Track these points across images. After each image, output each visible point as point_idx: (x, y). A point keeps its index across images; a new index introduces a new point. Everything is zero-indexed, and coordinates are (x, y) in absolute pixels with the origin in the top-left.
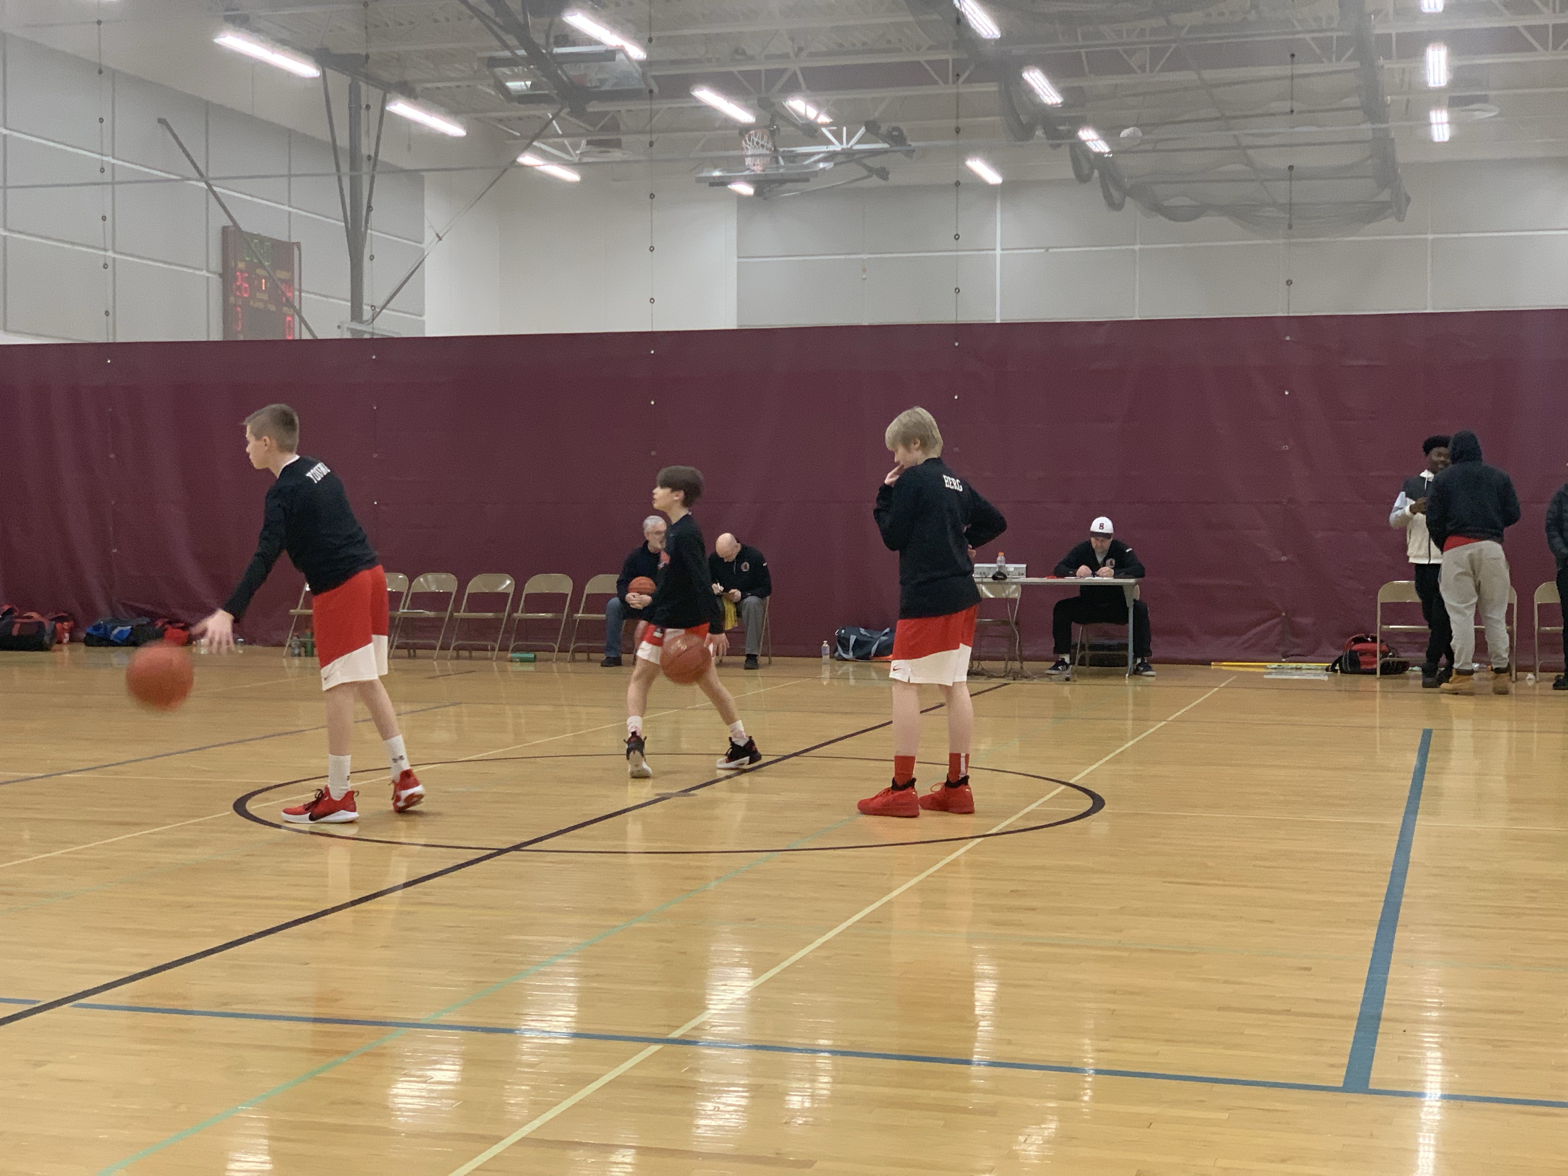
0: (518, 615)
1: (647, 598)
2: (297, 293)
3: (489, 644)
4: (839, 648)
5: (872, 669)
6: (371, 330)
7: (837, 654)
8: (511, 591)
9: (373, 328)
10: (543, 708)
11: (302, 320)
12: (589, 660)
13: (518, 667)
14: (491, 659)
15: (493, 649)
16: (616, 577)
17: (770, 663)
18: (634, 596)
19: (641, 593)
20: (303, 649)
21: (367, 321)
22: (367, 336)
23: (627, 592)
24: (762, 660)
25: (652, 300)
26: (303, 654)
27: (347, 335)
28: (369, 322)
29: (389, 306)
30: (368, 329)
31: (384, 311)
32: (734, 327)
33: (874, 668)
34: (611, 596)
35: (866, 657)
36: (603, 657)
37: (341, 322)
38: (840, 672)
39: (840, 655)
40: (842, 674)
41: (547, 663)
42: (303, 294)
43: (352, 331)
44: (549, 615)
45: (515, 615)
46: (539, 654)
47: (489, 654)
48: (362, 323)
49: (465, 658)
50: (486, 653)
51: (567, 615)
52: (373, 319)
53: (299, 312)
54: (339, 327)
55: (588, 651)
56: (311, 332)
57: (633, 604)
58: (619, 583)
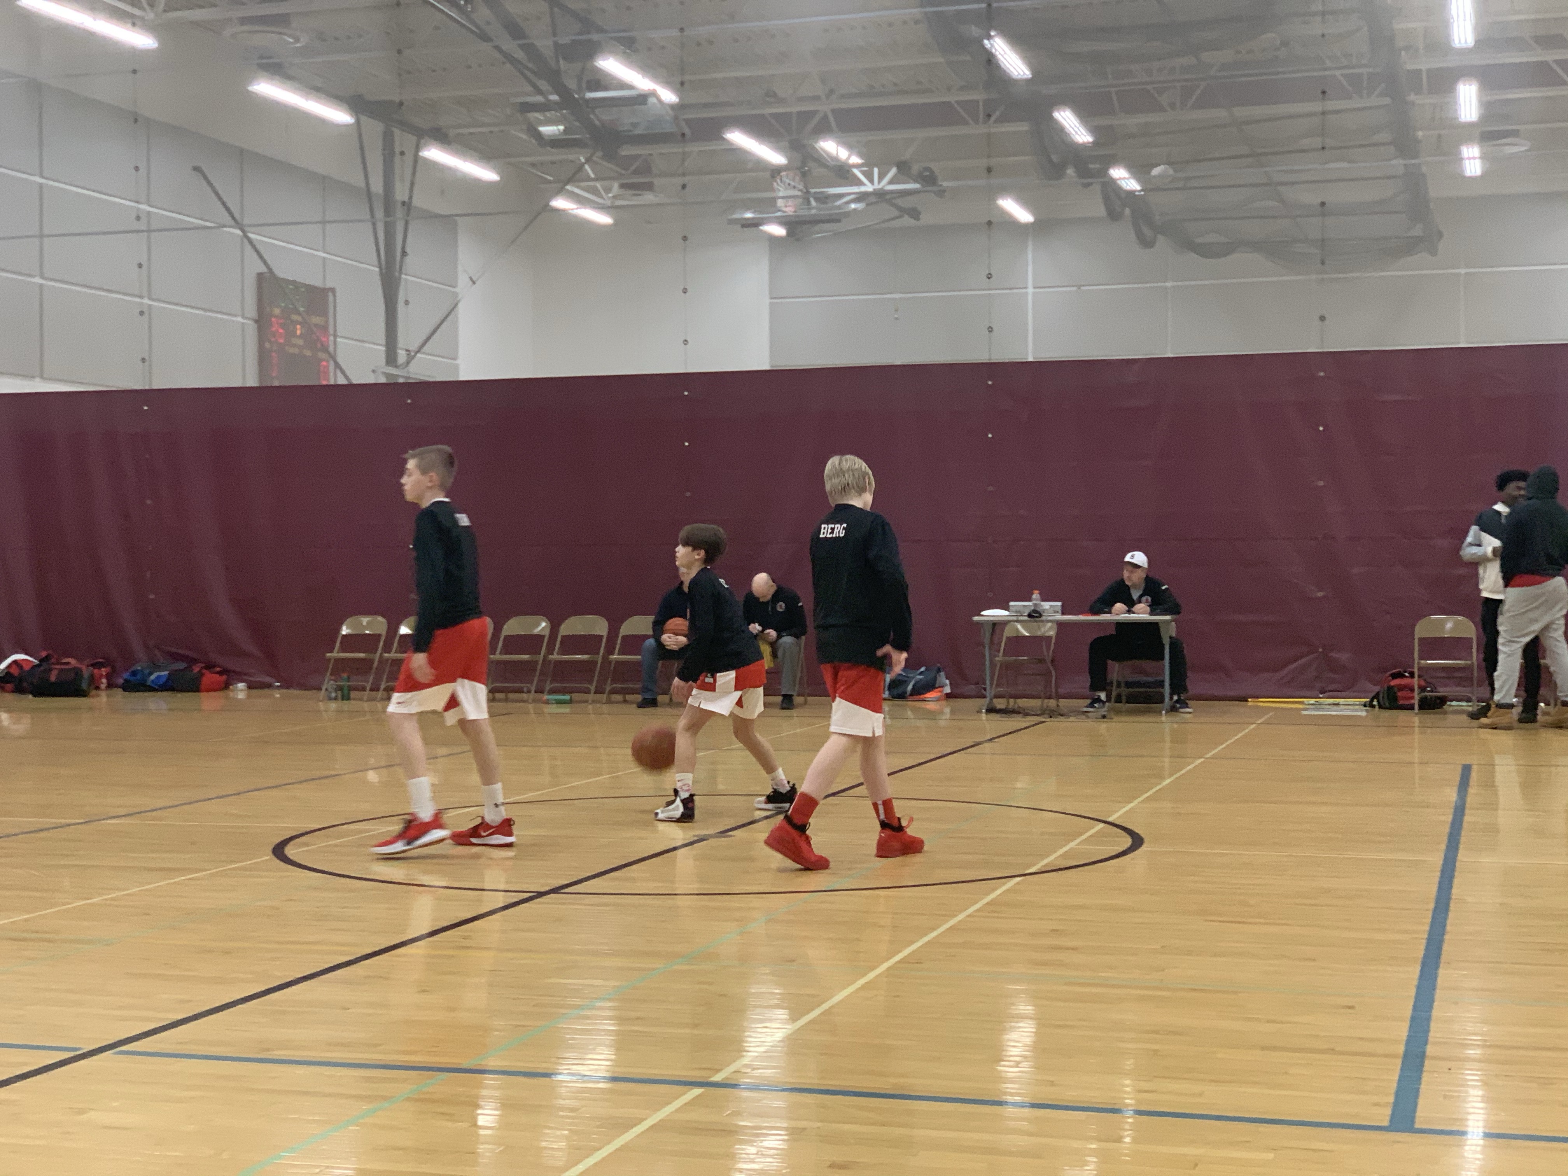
0: (555, 657)
1: (683, 640)
2: (332, 338)
3: (525, 687)
5: (908, 708)
6: (406, 375)
8: (547, 633)
9: (408, 372)
10: (577, 750)
11: (337, 365)
12: (625, 701)
13: (553, 709)
14: (527, 701)
15: (529, 692)
16: (651, 618)
17: (806, 703)
18: (669, 638)
19: (677, 634)
20: (340, 693)
21: (402, 365)
22: (401, 380)
23: (662, 633)
24: (798, 700)
25: (686, 342)
26: (339, 697)
27: (383, 380)
28: (404, 366)
29: (423, 350)
30: (403, 373)
31: (419, 355)
32: (766, 367)
33: (911, 706)
34: (647, 637)
35: (902, 696)
36: (639, 698)
37: (376, 367)
41: (582, 704)
42: (338, 340)
43: (387, 375)
44: (585, 657)
45: (551, 656)
46: (575, 696)
47: (525, 696)
48: (396, 367)
49: (500, 700)
50: (522, 695)
51: (603, 657)
52: (408, 363)
53: (333, 358)
54: (374, 371)
55: (624, 692)
56: (346, 377)
57: (668, 645)
58: (655, 624)
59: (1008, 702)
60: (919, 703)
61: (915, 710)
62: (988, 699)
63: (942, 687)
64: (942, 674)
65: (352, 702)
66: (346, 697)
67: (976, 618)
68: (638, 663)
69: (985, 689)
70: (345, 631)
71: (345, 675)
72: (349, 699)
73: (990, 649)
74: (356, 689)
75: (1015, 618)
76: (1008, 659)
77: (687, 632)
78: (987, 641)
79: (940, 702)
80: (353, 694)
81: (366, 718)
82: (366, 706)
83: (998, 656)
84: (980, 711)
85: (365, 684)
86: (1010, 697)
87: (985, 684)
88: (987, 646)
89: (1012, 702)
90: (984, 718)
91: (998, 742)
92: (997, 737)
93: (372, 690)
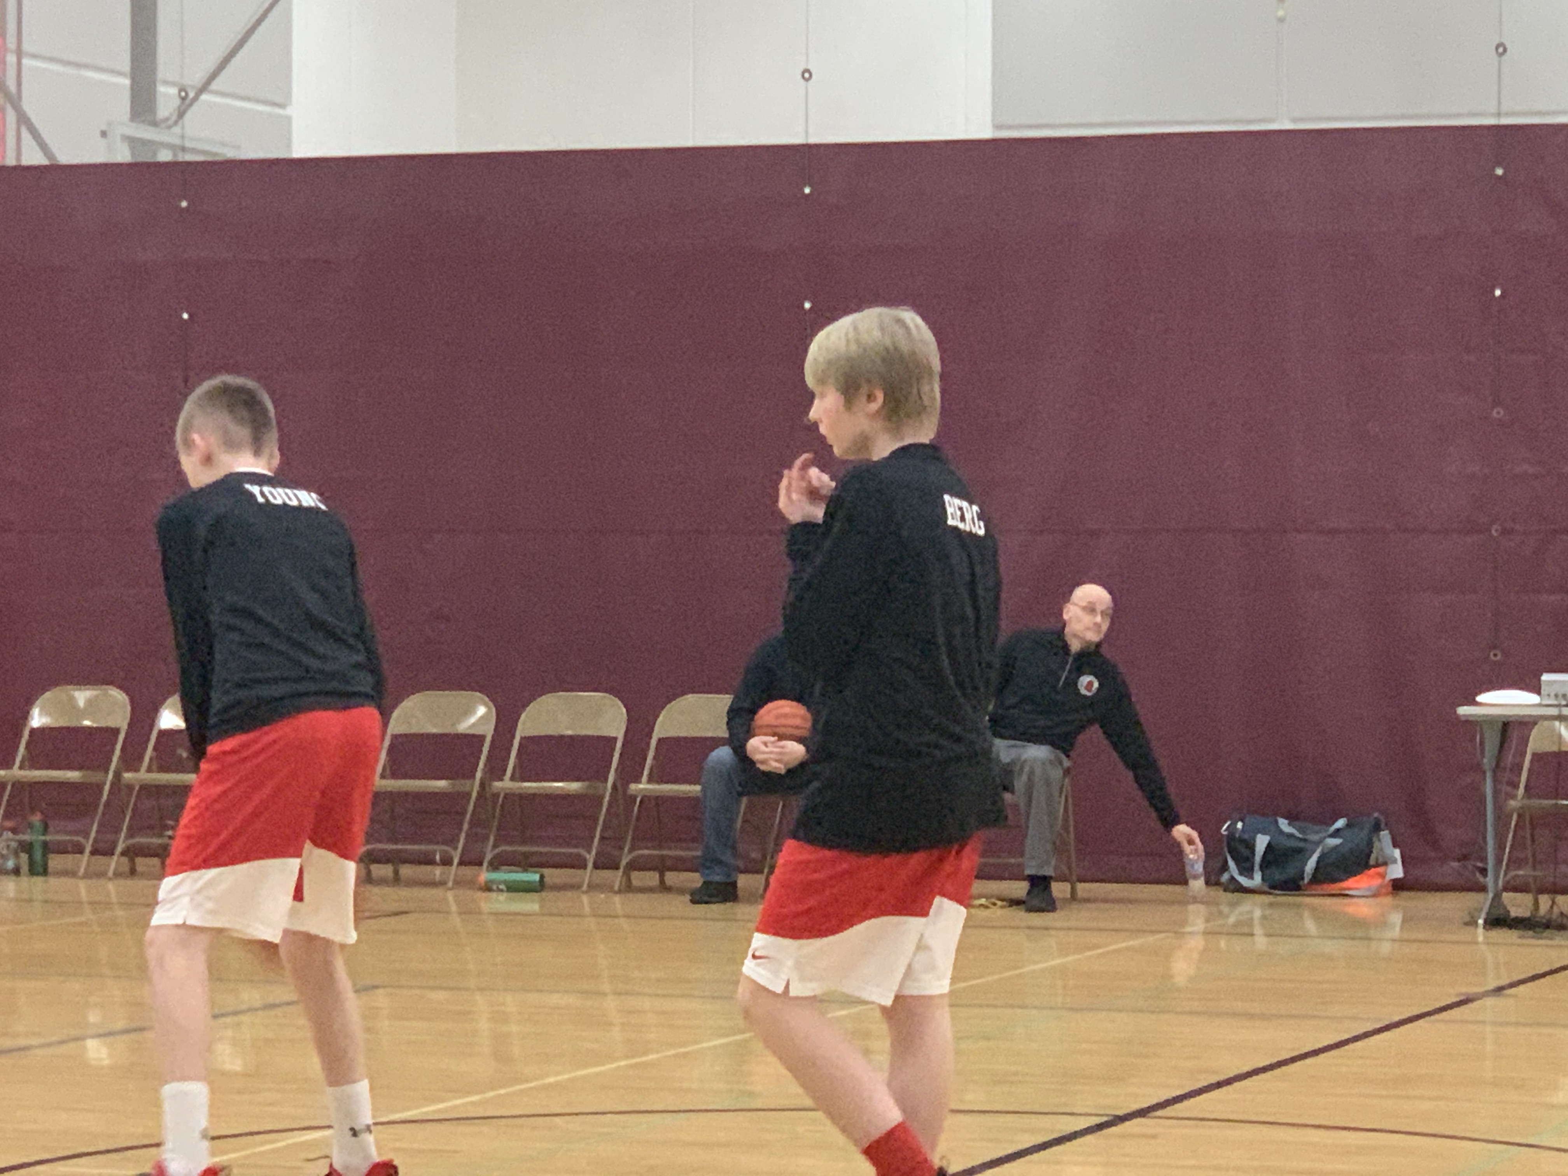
0: (505, 784)
1: (796, 750)
2: (11, 59)
3: (438, 851)
4: (1231, 864)
5: (1306, 914)
6: (177, 141)
7: (1225, 877)
8: (488, 730)
9: (183, 137)
10: (555, 999)
11: (23, 119)
12: (664, 888)
13: (501, 902)
14: (442, 883)
15: (447, 862)
16: (725, 701)
17: (1074, 897)
18: (765, 744)
19: (781, 737)
20: (24, 857)
21: (167, 119)
22: (164, 156)
23: (750, 733)
26: (25, 868)
27: (123, 155)
28: (170, 122)
29: (214, 86)
30: (170, 137)
31: (204, 97)
32: (986, 133)
33: (1313, 909)
35: (1292, 885)
37: (109, 124)
38: (1232, 920)
39: (1232, 878)
40: (1236, 925)
41: (569, 894)
42: (25, 61)
43: (132, 142)
44: (574, 786)
45: (497, 784)
46: (553, 875)
47: (438, 872)
48: (155, 124)
49: (382, 882)
50: (429, 868)
51: (615, 787)
52: (181, 114)
53: (15, 101)
54: (104, 134)
55: (662, 867)
56: (43, 146)
57: (763, 762)
58: (733, 713)
59: (1536, 903)
60: (1328, 901)
61: (1319, 916)
62: (1491, 895)
63: (1385, 864)
64: (1385, 835)
65: (52, 881)
66: (39, 869)
67: (1464, 710)
68: (693, 802)
69: (1484, 871)
70: (37, 719)
71: (36, 819)
72: (45, 872)
73: (1496, 780)
74: (62, 849)
75: (1554, 712)
76: (1535, 802)
77: (805, 733)
78: (1488, 762)
79: (1378, 900)
80: (55, 862)
81: (83, 919)
82: (83, 888)
83: (1514, 797)
84: (1473, 923)
85: (80, 839)
86: (1541, 891)
87: (1484, 859)
88: (1489, 775)
89: (1545, 901)
90: (1481, 939)
91: (1516, 996)
92: (1512, 985)
93: (94, 852)
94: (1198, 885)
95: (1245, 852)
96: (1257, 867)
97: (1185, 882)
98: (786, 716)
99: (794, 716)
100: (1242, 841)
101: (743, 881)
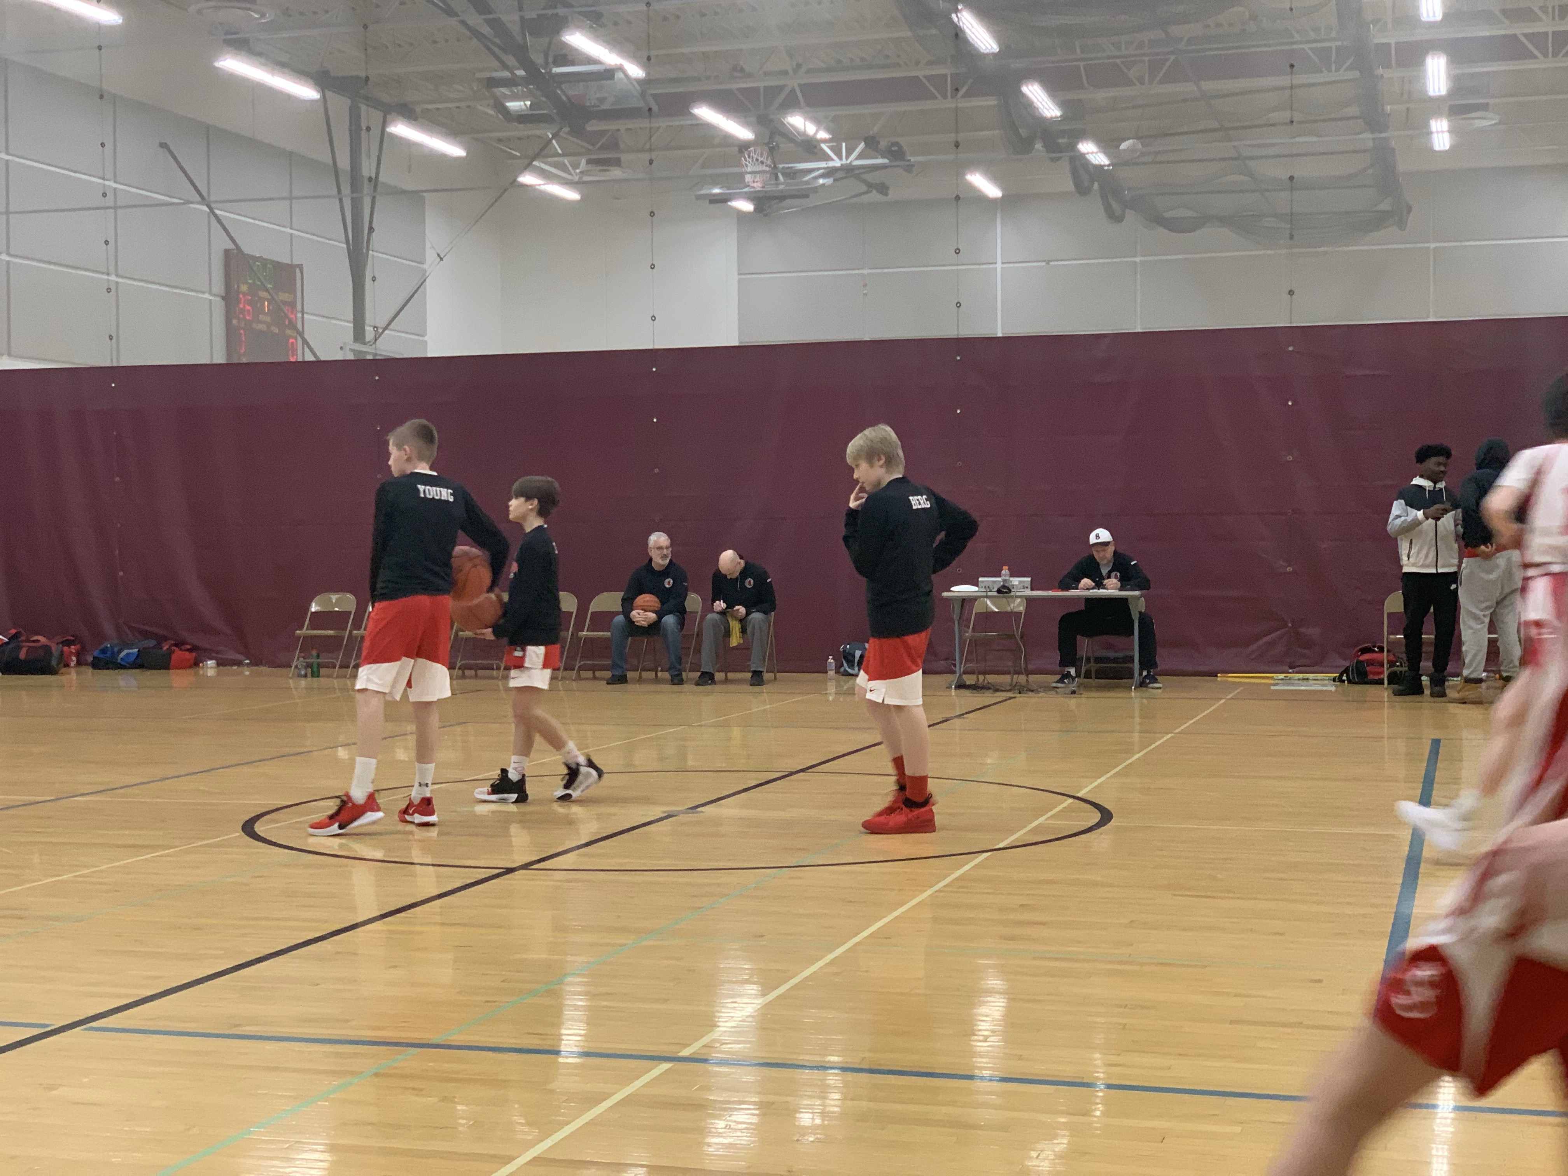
1: (651, 616)
2: (299, 315)
3: (495, 663)
4: (845, 664)
6: (373, 351)
7: (842, 670)
9: (376, 349)
11: (305, 342)
12: (595, 678)
14: (497, 678)
15: (498, 669)
18: (639, 614)
19: (646, 611)
20: (309, 670)
21: (370, 342)
22: (369, 357)
23: (632, 609)
24: (767, 676)
25: (653, 318)
26: (309, 675)
27: (351, 357)
28: (372, 343)
29: (391, 327)
30: (371, 349)
31: (386, 332)
32: (736, 343)
34: (617, 613)
36: (608, 674)
37: (344, 344)
38: (845, 688)
39: (845, 670)
42: (306, 316)
43: (355, 352)
47: (495, 673)
48: (365, 344)
49: (471, 677)
50: (491, 672)
51: (572, 634)
52: (376, 340)
53: (301, 334)
54: (341, 348)
55: (593, 669)
56: (314, 354)
57: (638, 622)
58: (624, 600)
59: (978, 679)
62: (958, 675)
65: (322, 679)
66: (315, 674)
67: (945, 594)
68: (606, 639)
69: (955, 665)
70: (314, 608)
71: (314, 653)
72: (318, 676)
73: (960, 625)
74: (326, 666)
75: (985, 594)
76: (977, 634)
78: (956, 617)
80: (323, 671)
81: (335, 696)
82: (336, 682)
83: (967, 632)
84: (950, 687)
85: (334, 661)
86: (980, 673)
87: (955, 660)
88: (956, 623)
89: (981, 677)
90: (953, 694)
91: (967, 718)
92: (967, 713)
93: (341, 667)
94: (832, 673)
95: (850, 658)
96: (856, 664)
97: (827, 672)
98: (647, 601)
99: (652, 601)
100: (849, 653)
101: (630, 675)
